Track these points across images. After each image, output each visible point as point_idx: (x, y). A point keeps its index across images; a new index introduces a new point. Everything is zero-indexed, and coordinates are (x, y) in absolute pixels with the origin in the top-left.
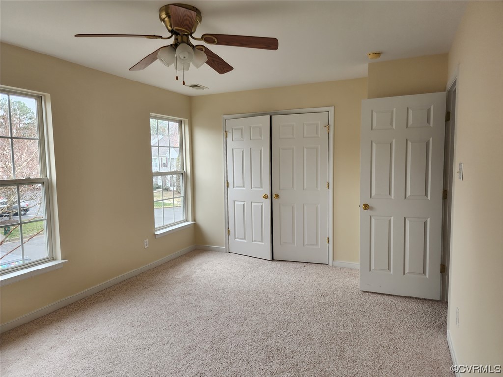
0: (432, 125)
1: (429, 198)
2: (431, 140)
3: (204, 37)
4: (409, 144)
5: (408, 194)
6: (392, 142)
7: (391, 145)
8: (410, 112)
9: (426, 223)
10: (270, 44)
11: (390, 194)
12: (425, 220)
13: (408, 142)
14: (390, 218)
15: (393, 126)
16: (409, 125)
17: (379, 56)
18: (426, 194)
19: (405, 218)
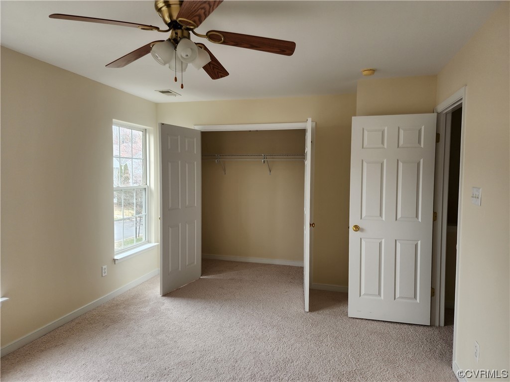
0: (422, 146)
1: (420, 220)
2: (422, 161)
3: (209, 34)
4: (401, 164)
5: (399, 216)
6: (383, 162)
7: (382, 165)
8: (402, 132)
9: (416, 246)
10: (285, 48)
11: (381, 215)
12: (415, 243)
13: (399, 162)
14: (380, 241)
15: (384, 145)
16: (400, 145)
17: (373, 73)
18: (417, 216)
19: (396, 241)
